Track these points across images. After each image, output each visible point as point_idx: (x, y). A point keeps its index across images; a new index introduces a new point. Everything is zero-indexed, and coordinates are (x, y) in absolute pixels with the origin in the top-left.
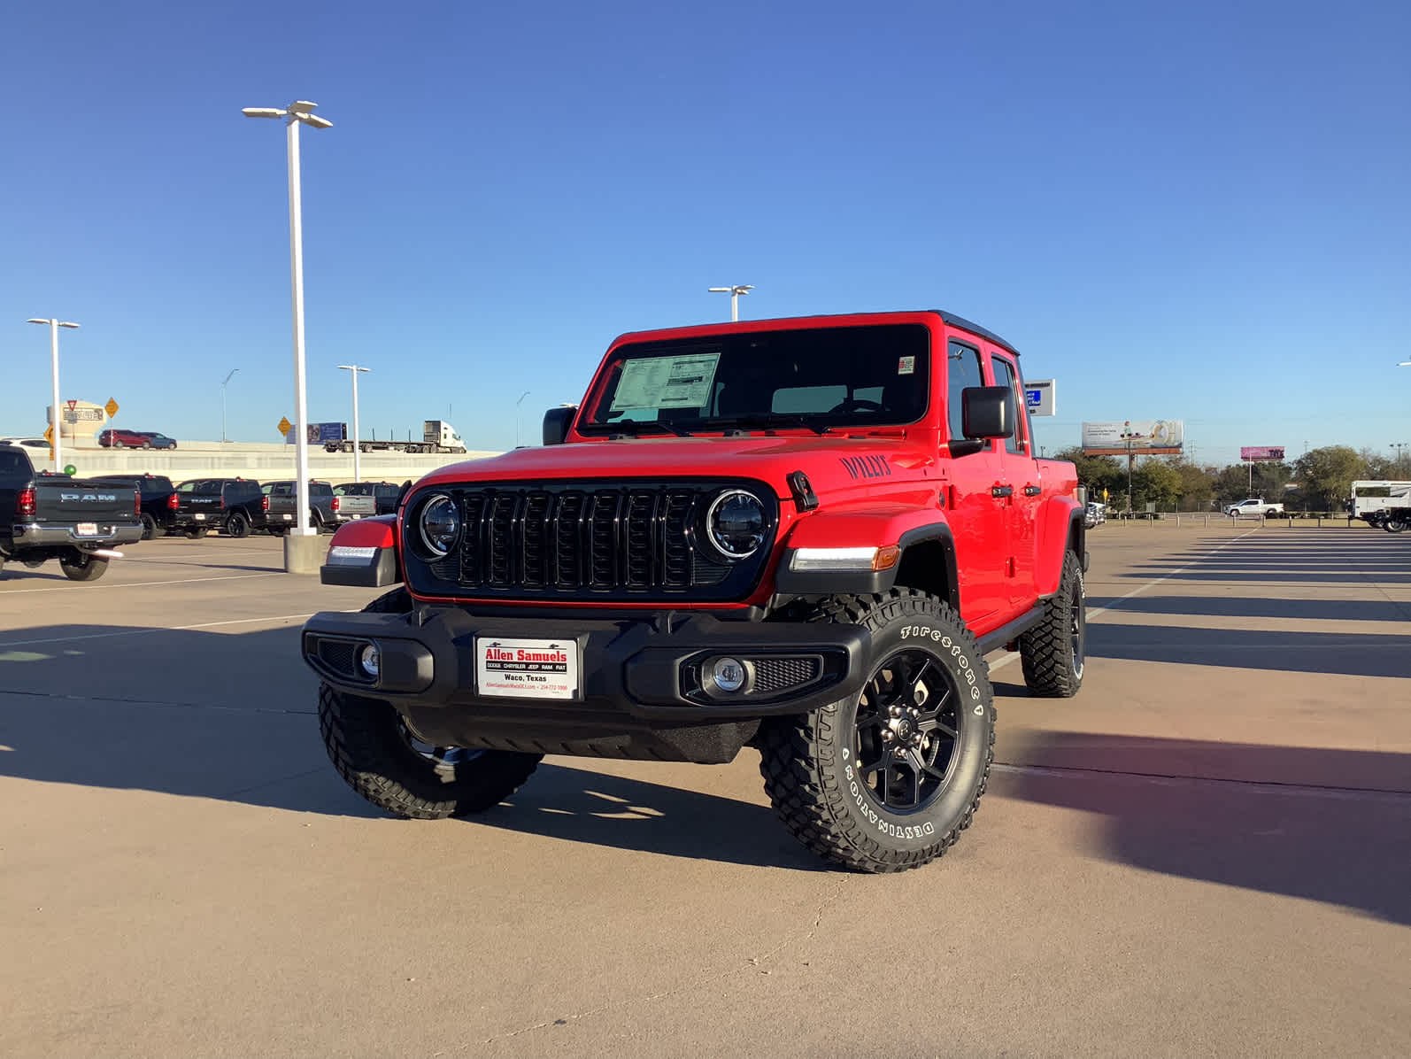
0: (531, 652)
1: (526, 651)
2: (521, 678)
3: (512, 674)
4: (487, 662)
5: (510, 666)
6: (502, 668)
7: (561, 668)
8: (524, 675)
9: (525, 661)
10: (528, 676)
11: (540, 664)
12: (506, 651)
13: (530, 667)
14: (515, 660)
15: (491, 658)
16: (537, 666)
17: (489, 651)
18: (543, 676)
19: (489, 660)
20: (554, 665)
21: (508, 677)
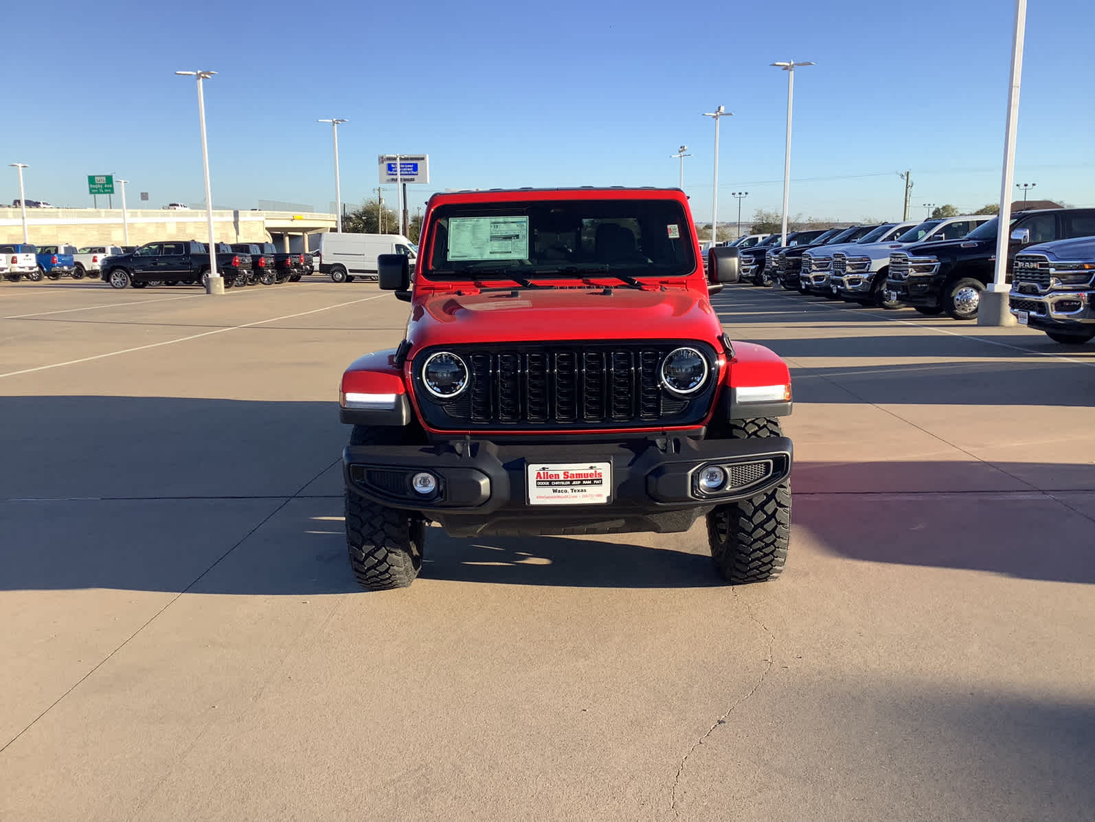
0: (574, 472)
1: (570, 472)
2: (566, 491)
3: (558, 489)
4: (537, 481)
5: (557, 483)
6: (550, 485)
7: (598, 482)
8: (568, 489)
9: (569, 479)
10: (572, 489)
11: (582, 481)
12: (553, 473)
13: (574, 483)
14: (562, 478)
15: (541, 478)
16: (579, 482)
17: (539, 473)
18: (583, 488)
19: (539, 479)
20: (592, 480)
21: (555, 491)
